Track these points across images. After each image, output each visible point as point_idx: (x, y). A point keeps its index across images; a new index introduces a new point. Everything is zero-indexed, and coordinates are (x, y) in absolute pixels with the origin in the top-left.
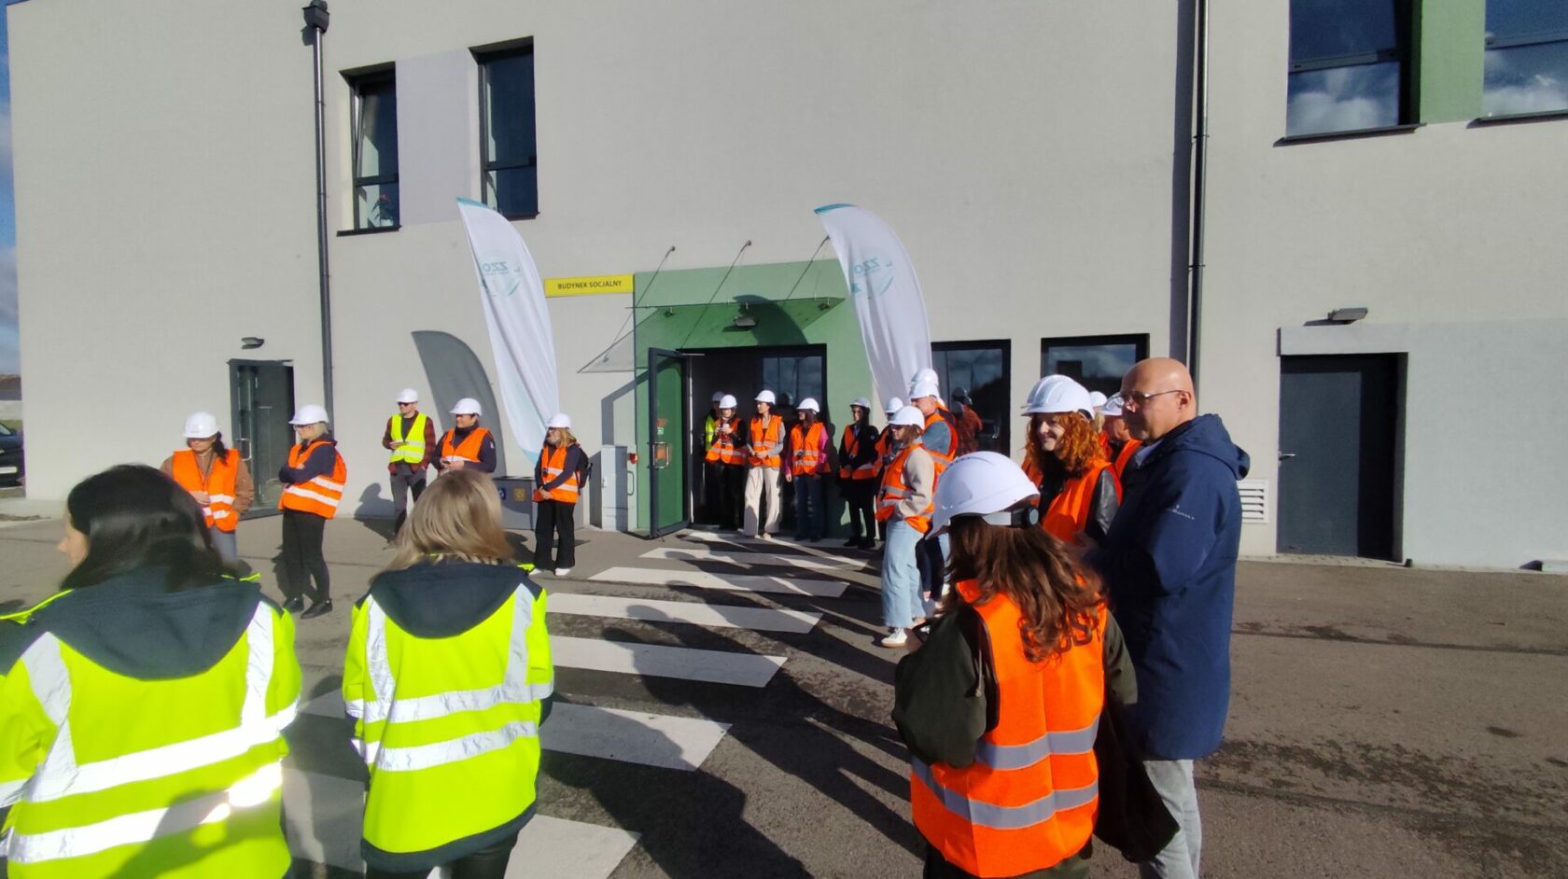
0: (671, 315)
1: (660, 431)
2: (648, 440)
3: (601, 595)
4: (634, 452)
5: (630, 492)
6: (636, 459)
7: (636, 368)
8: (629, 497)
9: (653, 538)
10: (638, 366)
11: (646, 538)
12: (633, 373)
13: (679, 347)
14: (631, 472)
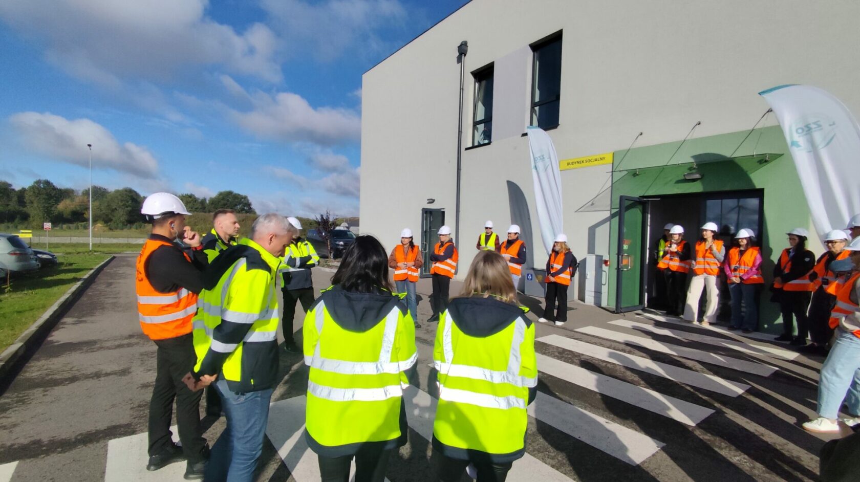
0: (637, 175)
1: (625, 247)
2: (616, 252)
3: (581, 341)
4: (607, 259)
5: (603, 282)
6: (608, 263)
7: (612, 208)
8: (603, 286)
9: (618, 313)
10: (613, 207)
11: (613, 312)
12: (609, 212)
13: (642, 195)
14: (604, 271)
